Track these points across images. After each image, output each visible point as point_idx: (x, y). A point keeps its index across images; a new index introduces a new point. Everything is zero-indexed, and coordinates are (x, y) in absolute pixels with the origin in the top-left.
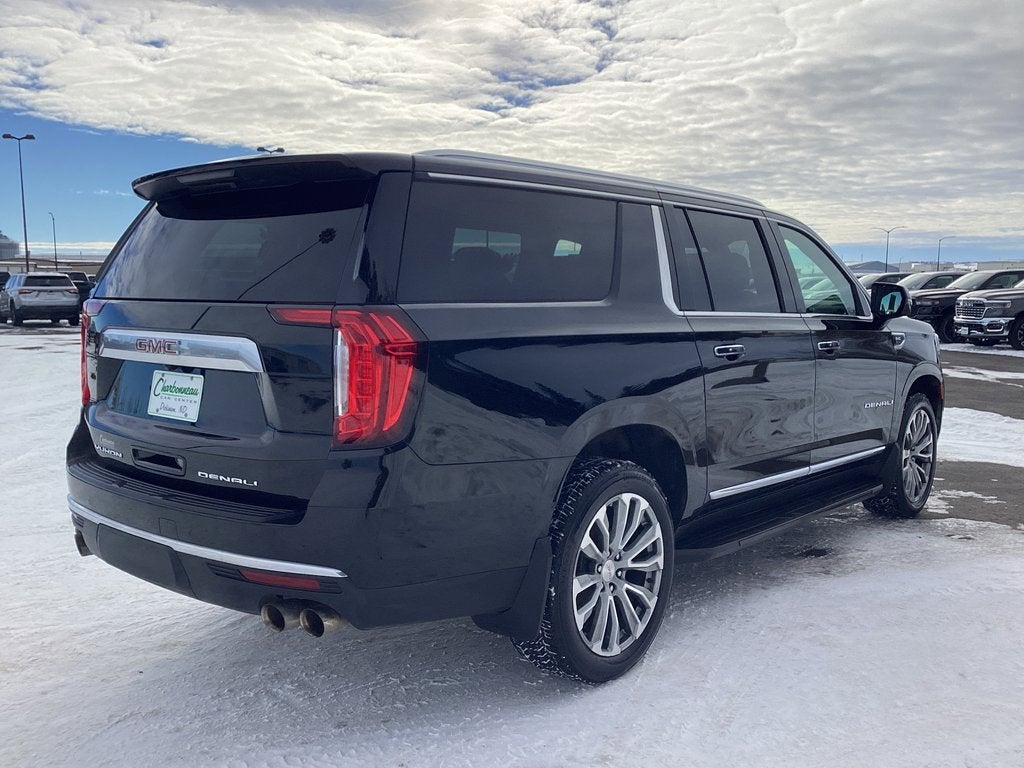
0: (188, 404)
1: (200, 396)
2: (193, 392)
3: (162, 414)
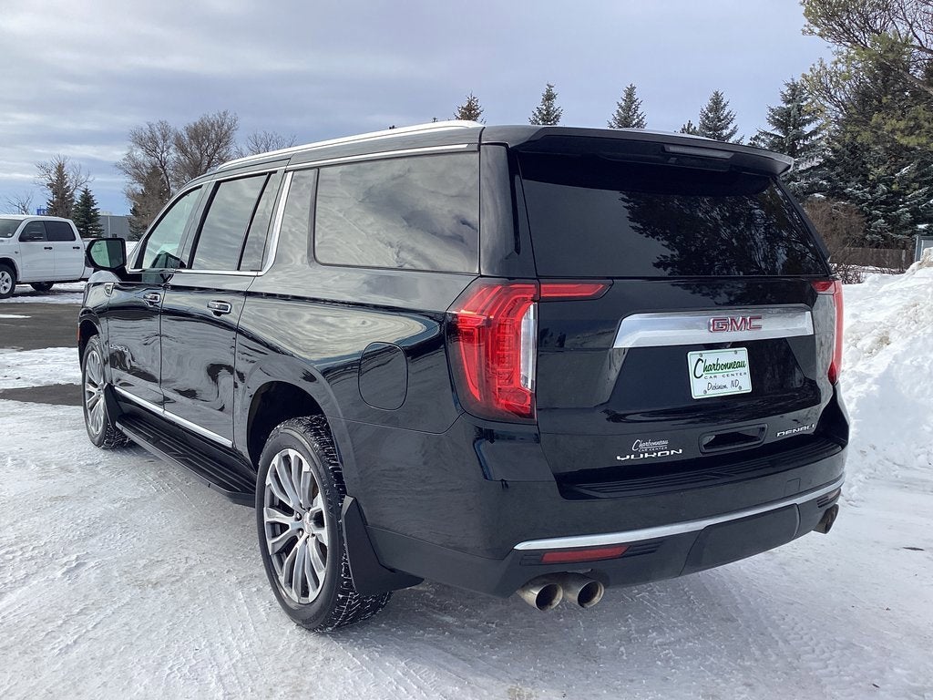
0: (738, 378)
1: (747, 366)
2: (740, 365)
3: (712, 393)
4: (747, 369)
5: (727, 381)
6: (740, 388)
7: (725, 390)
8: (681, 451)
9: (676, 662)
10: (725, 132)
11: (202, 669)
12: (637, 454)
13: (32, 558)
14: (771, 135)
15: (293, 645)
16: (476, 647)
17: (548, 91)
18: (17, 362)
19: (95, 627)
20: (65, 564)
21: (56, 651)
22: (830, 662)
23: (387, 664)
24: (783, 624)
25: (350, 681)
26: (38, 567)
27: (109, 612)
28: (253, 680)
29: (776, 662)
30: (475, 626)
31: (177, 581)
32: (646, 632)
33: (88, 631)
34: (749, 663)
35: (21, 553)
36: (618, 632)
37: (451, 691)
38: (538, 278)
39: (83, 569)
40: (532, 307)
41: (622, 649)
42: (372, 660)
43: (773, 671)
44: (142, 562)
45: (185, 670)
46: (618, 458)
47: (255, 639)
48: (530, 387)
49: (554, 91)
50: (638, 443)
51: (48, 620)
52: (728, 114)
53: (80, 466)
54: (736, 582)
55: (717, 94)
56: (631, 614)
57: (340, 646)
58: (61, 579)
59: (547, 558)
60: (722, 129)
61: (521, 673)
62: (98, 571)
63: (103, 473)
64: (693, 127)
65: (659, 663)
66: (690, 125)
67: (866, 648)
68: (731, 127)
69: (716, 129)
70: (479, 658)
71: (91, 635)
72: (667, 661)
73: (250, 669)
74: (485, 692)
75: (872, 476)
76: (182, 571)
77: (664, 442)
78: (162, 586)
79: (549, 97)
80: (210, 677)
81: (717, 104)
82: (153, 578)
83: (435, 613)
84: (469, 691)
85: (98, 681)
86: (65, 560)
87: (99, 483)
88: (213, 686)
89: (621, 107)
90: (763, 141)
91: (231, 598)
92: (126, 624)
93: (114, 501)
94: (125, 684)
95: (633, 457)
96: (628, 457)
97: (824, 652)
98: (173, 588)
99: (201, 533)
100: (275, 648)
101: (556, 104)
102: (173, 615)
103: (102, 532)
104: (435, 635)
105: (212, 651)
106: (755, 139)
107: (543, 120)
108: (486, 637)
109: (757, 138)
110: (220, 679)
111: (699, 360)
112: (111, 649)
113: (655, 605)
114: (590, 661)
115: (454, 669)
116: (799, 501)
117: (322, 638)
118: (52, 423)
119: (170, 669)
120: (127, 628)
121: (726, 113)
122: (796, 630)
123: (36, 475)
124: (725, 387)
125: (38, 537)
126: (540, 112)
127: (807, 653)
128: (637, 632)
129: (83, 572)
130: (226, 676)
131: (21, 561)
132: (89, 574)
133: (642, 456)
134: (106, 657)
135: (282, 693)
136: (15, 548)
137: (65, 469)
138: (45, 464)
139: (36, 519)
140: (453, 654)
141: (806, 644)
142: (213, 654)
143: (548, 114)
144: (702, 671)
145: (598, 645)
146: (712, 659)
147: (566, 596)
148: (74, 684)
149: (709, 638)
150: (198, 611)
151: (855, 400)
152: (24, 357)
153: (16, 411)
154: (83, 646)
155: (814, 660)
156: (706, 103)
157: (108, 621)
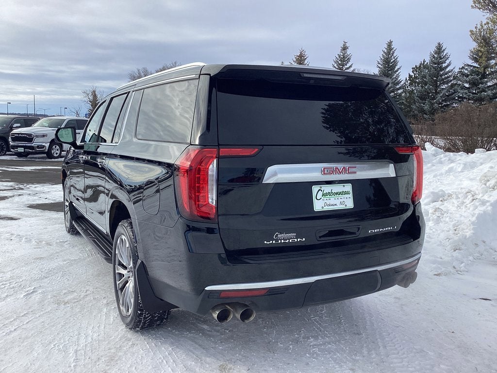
0: (345, 200)
2: (347, 193)
3: (326, 208)
4: (351, 195)
5: (337, 202)
6: (346, 205)
7: (335, 207)
8: (304, 239)
9: (318, 355)
10: (444, 65)
11: (70, 346)
12: (277, 240)
13: (13, 287)
14: (471, 66)
15: (120, 336)
16: (213, 342)
17: (344, 45)
18: (48, 190)
19: (27, 323)
20: (27, 291)
21: (5, 334)
22: (405, 359)
23: (163, 348)
24: (387, 338)
25: (140, 356)
26: (14, 292)
27: (37, 316)
28: (92, 353)
29: (374, 358)
30: (218, 331)
31: (77, 301)
32: (308, 338)
33: (23, 325)
34: (358, 358)
35: (9, 285)
36: (293, 337)
37: (190, 364)
38: (219, 145)
39: (35, 294)
40: (215, 161)
41: (291, 346)
42: (156, 346)
43: (370, 363)
44: (64, 291)
45: (61, 347)
46: (265, 242)
47: (102, 333)
48: (214, 203)
49: (347, 45)
50: (277, 235)
51: (8, 318)
52: (446, 54)
53: (56, 243)
54: (371, 314)
55: (439, 44)
56: (304, 328)
57: (142, 338)
58: (22, 298)
59: (222, 295)
60: (443, 63)
61: (231, 356)
62: (41, 295)
63: (66, 246)
64: (426, 63)
65: (308, 355)
66: (424, 61)
67: (430, 353)
68: (447, 62)
69: (439, 63)
70: (212, 348)
71: (24, 327)
72: (313, 354)
73: (93, 348)
74: (207, 366)
75: (479, 258)
76: (82, 297)
77: (293, 234)
78: (69, 304)
79: (345, 48)
80: (71, 351)
81: (439, 49)
82: (66, 299)
83: (199, 323)
84: (199, 364)
85: (17, 349)
86: (29, 289)
87: (61, 251)
88: (71, 355)
89: (384, 52)
90: (466, 69)
91: (100, 311)
92: (43, 322)
93: (65, 261)
94: (30, 351)
95: (274, 242)
96: (271, 242)
97: (404, 354)
98: (74, 305)
99: (100, 278)
100: (110, 337)
101: (348, 52)
102: (67, 319)
103: (52, 276)
104: (195, 335)
105: (78, 337)
106: (462, 69)
107: (341, 61)
108: (221, 337)
109: (463, 68)
110: (76, 351)
111: (319, 190)
112: (30, 334)
113: (320, 324)
114: (270, 352)
115: (197, 353)
116: (379, 268)
117: (136, 334)
118: (52, 221)
119: (54, 345)
120: (43, 324)
121: (444, 54)
122: (394, 341)
123: (33, 247)
124: (336, 205)
125: (21, 277)
126: (339, 57)
127: (394, 354)
128: (303, 338)
129: (34, 296)
130: (79, 350)
131: (7, 289)
132: (36, 297)
133: (280, 241)
134: (27, 338)
135: (104, 360)
136: (7, 282)
137: (49, 244)
138: (40, 241)
139: (24, 268)
140: (199, 345)
141: (396, 349)
142: (78, 339)
143: (344, 57)
144: (330, 360)
145: (279, 344)
146: (338, 355)
147: (235, 315)
148: (5, 350)
149: (342, 344)
150: (80, 317)
151: (476, 215)
152: (53, 188)
153: (38, 215)
154: (18, 332)
155: (396, 358)
156: (433, 49)
157: (35, 320)
